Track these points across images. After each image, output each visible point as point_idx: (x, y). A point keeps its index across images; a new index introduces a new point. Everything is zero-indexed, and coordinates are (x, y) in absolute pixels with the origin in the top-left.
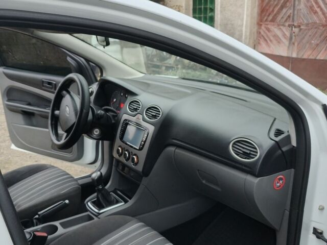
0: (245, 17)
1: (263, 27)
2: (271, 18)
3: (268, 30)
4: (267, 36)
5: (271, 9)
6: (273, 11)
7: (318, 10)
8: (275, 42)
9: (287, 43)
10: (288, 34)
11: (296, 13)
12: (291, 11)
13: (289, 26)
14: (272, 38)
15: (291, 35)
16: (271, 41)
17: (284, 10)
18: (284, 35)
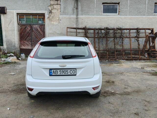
0: (16, 39)
1: (22, 42)
2: (24, 39)
3: (24, 42)
4: (24, 44)
5: (24, 37)
6: (25, 37)
7: (38, 38)
8: (27, 45)
9: (31, 46)
10: (30, 43)
11: (32, 38)
12: (31, 38)
13: (30, 41)
14: (26, 45)
15: (31, 43)
16: (25, 45)
17: (28, 38)
18: (29, 43)
